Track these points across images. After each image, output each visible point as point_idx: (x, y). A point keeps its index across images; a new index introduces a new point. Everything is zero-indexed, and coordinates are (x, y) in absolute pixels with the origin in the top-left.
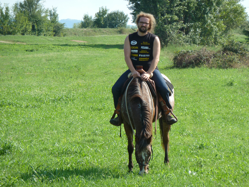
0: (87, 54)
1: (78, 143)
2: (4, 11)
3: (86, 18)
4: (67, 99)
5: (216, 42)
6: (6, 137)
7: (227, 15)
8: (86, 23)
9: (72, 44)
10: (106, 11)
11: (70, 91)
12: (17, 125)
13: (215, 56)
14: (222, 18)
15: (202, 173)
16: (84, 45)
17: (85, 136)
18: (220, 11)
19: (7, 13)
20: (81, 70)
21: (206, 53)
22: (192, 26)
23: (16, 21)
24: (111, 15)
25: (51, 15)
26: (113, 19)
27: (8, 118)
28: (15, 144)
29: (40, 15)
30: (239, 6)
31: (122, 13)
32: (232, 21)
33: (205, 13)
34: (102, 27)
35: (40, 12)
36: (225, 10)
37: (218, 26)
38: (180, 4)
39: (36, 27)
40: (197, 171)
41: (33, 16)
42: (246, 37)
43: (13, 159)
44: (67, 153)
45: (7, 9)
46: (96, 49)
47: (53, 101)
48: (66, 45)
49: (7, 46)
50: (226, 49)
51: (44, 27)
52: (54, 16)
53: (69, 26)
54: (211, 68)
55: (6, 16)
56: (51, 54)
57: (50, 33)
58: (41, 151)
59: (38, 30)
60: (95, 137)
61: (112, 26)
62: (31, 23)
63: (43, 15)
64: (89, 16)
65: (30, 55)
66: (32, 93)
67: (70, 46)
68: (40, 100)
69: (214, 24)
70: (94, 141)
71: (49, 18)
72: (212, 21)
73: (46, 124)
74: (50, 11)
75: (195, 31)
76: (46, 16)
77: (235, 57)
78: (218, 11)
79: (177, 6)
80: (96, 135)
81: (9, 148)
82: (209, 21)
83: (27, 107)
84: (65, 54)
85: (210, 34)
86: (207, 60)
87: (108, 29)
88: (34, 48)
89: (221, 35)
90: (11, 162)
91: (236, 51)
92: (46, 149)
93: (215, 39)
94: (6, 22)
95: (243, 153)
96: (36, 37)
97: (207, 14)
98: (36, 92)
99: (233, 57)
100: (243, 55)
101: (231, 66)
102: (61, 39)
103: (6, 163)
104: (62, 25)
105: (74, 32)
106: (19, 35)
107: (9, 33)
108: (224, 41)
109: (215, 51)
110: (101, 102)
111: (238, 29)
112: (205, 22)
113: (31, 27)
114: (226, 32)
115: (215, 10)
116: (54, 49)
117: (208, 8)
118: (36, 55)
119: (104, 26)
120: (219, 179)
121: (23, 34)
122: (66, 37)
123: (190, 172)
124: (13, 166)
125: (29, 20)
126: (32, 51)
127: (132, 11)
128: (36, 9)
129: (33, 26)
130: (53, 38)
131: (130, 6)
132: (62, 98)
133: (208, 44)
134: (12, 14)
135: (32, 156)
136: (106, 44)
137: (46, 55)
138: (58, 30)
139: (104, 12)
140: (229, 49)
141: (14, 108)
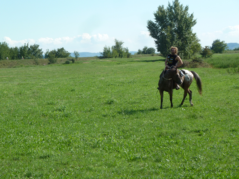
0: (140, 64)
1: (139, 99)
2: (108, 49)
3: (139, 50)
4: (134, 82)
5: (190, 58)
6: (111, 97)
7: (194, 47)
8: (139, 53)
9: (134, 61)
10: (147, 47)
11: (134, 79)
12: (115, 92)
13: (190, 63)
14: (191, 48)
15: (187, 109)
16: (139, 61)
17: (141, 96)
18: (191, 46)
19: (109, 50)
20: (138, 71)
21: (186, 63)
22: (180, 52)
23: (113, 53)
24: (149, 49)
25: (126, 50)
26: (150, 51)
27: (111, 90)
28: (115, 100)
29: (122, 50)
30: (198, 43)
31: (153, 48)
32: (196, 49)
33: (185, 47)
34: (145, 54)
35: (122, 49)
36: (193, 46)
37: (190, 52)
38: (175, 44)
39: (120, 55)
40: (185, 108)
41: (119, 51)
42: (201, 55)
43: (114, 105)
44: (135, 103)
45: (109, 48)
46: (143, 62)
47: (128, 83)
48: (132, 61)
49: (110, 63)
50: (194, 61)
51: (123, 55)
52: (127, 50)
53: (133, 54)
54: (188, 68)
55: (109, 51)
56: (127, 65)
57: (126, 57)
58: (125, 102)
59: (121, 56)
60: (145, 96)
61: (149, 53)
62: (118, 53)
63: (123, 50)
64: (140, 50)
65: (119, 66)
66: (120, 80)
67: (133, 61)
68: (123, 83)
69: (189, 51)
70: (145, 98)
71: (125, 51)
72: (188, 50)
73: (126, 92)
74: (126, 49)
75: (182, 54)
76: (124, 50)
77: (198, 64)
78: (190, 46)
79: (174, 45)
80: (145, 95)
81: (112, 102)
82: (187, 50)
83: (118, 85)
84: (132, 65)
85: (187, 55)
86: (187, 65)
87: (148, 55)
88: (120, 63)
89: (191, 55)
90: (114, 107)
91: (198, 61)
92: (126, 102)
93: (189, 57)
94: (109, 53)
95: (203, 101)
96: (120, 58)
97: (186, 47)
98: (121, 80)
99: (197, 63)
100: (201, 63)
101: (196, 67)
102: (130, 59)
103: (112, 107)
104: (130, 54)
105: (135, 56)
106: (114, 58)
107: (110, 57)
108: (193, 57)
109: (190, 61)
110: (146, 83)
111: (198, 52)
112: (185, 50)
113: (118, 55)
114: (193, 54)
115: (189, 46)
116: (128, 63)
117: (186, 45)
118: (121, 66)
119: (146, 54)
120: (194, 111)
121: (116, 58)
122: (132, 58)
123: (183, 109)
124: (114, 108)
125: (118, 52)
126: (119, 64)
127: (157, 47)
128: (120, 48)
129: (119, 55)
130: (127, 59)
131: (156, 45)
132: (132, 81)
133: (187, 59)
134: (111, 50)
135: (122, 104)
136: (147, 60)
137: (125, 65)
138: (128, 55)
139: (146, 48)
140: (195, 60)
141: (113, 86)
